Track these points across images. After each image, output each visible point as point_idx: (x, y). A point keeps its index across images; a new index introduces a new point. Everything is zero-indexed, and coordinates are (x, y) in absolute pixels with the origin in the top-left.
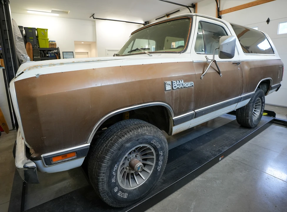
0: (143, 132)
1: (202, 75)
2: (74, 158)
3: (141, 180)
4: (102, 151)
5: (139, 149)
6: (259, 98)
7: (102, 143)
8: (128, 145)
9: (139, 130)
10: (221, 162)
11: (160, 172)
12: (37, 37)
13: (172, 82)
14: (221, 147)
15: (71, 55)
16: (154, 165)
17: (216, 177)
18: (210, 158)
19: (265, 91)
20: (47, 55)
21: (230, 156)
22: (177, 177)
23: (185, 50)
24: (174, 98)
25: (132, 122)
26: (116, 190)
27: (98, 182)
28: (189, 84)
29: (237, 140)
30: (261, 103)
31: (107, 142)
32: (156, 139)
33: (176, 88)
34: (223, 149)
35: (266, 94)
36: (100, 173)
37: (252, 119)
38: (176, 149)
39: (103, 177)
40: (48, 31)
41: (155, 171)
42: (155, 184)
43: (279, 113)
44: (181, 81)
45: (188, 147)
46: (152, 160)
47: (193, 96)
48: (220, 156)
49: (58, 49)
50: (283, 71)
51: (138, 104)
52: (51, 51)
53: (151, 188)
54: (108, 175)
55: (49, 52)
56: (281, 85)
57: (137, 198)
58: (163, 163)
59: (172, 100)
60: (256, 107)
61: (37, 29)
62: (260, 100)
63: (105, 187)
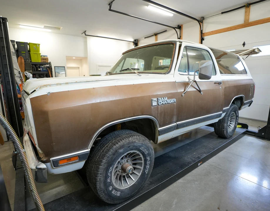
0: (134, 141)
1: (183, 93)
2: (77, 161)
3: (131, 181)
4: (100, 156)
5: (130, 155)
6: (234, 113)
7: (99, 149)
8: (121, 151)
9: (130, 139)
10: (200, 167)
11: (148, 174)
12: (29, 51)
13: (158, 99)
14: (200, 154)
15: (63, 70)
16: (142, 168)
17: (195, 179)
18: (190, 164)
19: (239, 106)
20: (39, 69)
21: (207, 162)
22: (162, 180)
23: (169, 71)
24: (159, 112)
25: (124, 132)
26: (111, 189)
27: (96, 181)
28: (172, 101)
29: (214, 149)
30: (235, 117)
31: (103, 149)
32: (144, 146)
33: (161, 104)
34: (202, 156)
35: (240, 109)
36: (97, 174)
37: (227, 131)
38: (161, 156)
39: (100, 177)
40: (40, 46)
41: (143, 174)
42: (143, 184)
43: (252, 126)
44: (166, 98)
45: (172, 155)
46: (140, 164)
47: (175, 110)
48: (199, 162)
49: (50, 63)
50: (254, 89)
51: (130, 117)
52: (43, 65)
53: (140, 188)
54: (105, 175)
55: (41, 66)
56: (252, 101)
57: (128, 196)
58: (150, 167)
59: (158, 114)
60: (231, 120)
61: (29, 44)
62: (235, 114)
63: (102, 186)
